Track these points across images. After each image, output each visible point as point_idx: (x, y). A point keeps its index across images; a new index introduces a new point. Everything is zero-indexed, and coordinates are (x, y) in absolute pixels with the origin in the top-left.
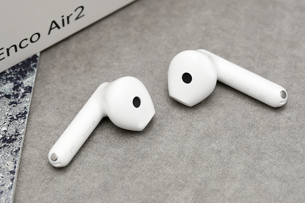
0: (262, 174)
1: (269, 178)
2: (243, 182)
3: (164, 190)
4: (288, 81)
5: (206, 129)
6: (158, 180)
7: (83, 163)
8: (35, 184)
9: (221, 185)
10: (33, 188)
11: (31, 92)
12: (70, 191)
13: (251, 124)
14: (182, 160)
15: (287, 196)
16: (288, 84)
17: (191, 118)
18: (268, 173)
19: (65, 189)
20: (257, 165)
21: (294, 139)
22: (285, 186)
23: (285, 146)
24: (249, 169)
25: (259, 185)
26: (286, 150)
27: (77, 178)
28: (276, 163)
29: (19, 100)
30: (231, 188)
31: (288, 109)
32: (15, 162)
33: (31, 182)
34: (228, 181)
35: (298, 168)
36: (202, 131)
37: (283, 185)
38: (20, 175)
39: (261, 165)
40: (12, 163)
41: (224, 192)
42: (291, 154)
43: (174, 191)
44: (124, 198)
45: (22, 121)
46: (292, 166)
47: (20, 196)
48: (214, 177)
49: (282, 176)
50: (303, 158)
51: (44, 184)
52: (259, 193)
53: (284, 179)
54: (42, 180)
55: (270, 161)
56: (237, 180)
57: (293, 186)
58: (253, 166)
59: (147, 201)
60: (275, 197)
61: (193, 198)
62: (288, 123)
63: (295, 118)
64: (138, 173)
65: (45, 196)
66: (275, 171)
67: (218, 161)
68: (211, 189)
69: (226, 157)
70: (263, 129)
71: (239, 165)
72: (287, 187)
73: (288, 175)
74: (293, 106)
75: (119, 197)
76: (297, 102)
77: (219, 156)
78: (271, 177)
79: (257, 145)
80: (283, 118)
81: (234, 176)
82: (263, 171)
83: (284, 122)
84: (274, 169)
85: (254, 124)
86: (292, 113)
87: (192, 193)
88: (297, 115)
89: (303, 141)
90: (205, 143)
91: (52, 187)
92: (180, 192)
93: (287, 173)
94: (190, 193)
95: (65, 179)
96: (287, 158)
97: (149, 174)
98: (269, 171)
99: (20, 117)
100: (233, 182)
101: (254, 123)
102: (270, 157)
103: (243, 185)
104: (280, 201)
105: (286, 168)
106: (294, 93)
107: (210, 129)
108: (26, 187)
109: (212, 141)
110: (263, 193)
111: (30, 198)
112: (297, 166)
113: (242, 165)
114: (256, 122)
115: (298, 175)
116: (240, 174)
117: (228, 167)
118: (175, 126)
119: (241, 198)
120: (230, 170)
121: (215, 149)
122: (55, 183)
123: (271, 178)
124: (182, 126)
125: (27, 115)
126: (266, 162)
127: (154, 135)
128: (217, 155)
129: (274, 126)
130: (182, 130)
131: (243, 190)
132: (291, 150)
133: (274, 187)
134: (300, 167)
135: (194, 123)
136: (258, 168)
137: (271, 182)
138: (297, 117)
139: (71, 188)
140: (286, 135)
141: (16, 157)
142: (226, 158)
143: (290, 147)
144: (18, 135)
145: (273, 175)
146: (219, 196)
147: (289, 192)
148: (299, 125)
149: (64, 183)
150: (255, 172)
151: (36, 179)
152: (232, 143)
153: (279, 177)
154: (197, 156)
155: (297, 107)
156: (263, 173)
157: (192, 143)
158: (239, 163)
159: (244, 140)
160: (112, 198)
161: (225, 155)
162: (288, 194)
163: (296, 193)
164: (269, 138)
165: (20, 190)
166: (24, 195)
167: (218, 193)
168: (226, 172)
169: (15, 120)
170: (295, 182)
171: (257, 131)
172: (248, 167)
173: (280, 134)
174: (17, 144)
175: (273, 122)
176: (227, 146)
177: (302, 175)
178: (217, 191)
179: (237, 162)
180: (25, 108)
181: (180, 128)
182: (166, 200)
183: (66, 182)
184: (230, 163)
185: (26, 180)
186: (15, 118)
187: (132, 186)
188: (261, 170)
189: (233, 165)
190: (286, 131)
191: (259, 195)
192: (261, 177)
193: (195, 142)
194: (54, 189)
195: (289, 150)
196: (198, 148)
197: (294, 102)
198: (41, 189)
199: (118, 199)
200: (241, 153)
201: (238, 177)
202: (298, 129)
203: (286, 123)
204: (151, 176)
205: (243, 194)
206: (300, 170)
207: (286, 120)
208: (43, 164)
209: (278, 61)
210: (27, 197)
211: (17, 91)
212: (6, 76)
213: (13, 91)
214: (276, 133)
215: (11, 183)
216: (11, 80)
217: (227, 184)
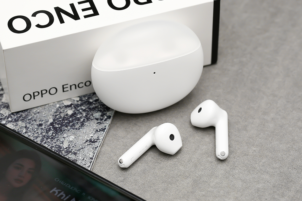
2: (222, 180)
11: (110, 118)
14: (189, 164)
29: (103, 122)
30: (214, 182)
32: (94, 153)
36: (204, 151)
38: (98, 159)
40: (92, 153)
45: (102, 133)
54: (110, 163)
63: (258, 151)
83: (251, 152)
99: (101, 130)
106: (260, 138)
108: (100, 165)
119: (219, 188)
120: (215, 172)
122: (116, 166)
124: (193, 147)
125: (106, 130)
126: (237, 171)
144: (99, 139)
156: (234, 176)
158: (221, 170)
168: (213, 173)
169: (99, 131)
174: (96, 144)
180: (105, 126)
186: (99, 130)
194: (115, 168)
208: (112, 155)
211: (103, 117)
212: (98, 108)
213: (100, 117)
214: (245, 157)
215: (90, 164)
216: (100, 111)
217: (212, 179)
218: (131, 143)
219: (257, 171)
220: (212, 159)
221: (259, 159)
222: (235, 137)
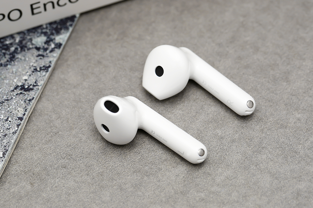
0: (256, 167)
1: (263, 172)
2: (237, 171)
3: (159, 164)
4: (308, 84)
5: (215, 114)
6: (156, 154)
7: (90, 124)
8: (40, 135)
9: (214, 169)
10: (37, 138)
11: (60, 48)
12: (70, 148)
13: (260, 118)
15: (275, 193)
16: (308, 87)
17: (204, 101)
18: (263, 167)
19: (66, 145)
20: (255, 158)
21: (297, 140)
22: (276, 183)
23: (287, 144)
24: (246, 160)
25: (250, 177)
26: (287, 149)
27: (80, 137)
28: (273, 159)
29: (47, 54)
30: (223, 175)
31: (301, 110)
32: (26, 110)
33: (37, 133)
34: (221, 168)
35: (294, 168)
36: (211, 116)
37: (274, 181)
38: (29, 124)
39: (259, 159)
40: (22, 110)
41: (216, 177)
42: (290, 154)
43: (167, 167)
44: (119, 164)
45: (44, 73)
46: (289, 165)
47: (23, 143)
48: (210, 161)
49: (276, 172)
50: (301, 160)
51: (48, 136)
52: (248, 185)
53: (277, 176)
54: (48, 132)
55: (268, 156)
56: (231, 168)
57: (283, 184)
58: (251, 158)
59: (139, 171)
60: (263, 191)
61: (183, 177)
62: (297, 124)
63: (305, 120)
64: (138, 143)
65: (46, 147)
66: (271, 166)
67: (218, 147)
68: (203, 172)
69: (227, 144)
70: (270, 124)
71: (237, 154)
72: (277, 184)
73: (282, 173)
74: (306, 109)
75: (115, 162)
76: (311, 105)
77: (220, 142)
78: (265, 171)
79: (260, 139)
80: (293, 118)
81: (230, 164)
82: (258, 164)
83: (293, 122)
84: (270, 165)
85: (263, 119)
86: (303, 115)
87: (184, 172)
88: (307, 117)
89: (306, 143)
90: (210, 127)
91: (55, 141)
92: (173, 168)
93: (282, 171)
94: (182, 171)
95: (69, 136)
96: (286, 156)
97: (148, 147)
98: (265, 165)
99: (43, 69)
100: (226, 169)
101: (263, 117)
102: (269, 153)
103: (235, 174)
104: (267, 196)
105: (282, 166)
106: (311, 96)
107: (219, 115)
108: (31, 136)
109: (217, 126)
110: (252, 185)
111: (32, 147)
112: (293, 166)
113: (240, 154)
114: (265, 117)
115: (292, 174)
116: (235, 163)
117: (226, 155)
118: (186, 106)
119: (230, 186)
120: (227, 157)
121: (219, 135)
122: (58, 137)
123: (264, 173)
124: (193, 107)
125: (50, 69)
126: (264, 157)
127: (164, 110)
128: (219, 141)
129: (282, 124)
130: (192, 111)
131: (234, 178)
132: (292, 149)
133: (264, 182)
134: (296, 168)
135: (206, 106)
136: (255, 160)
137: (263, 176)
138: (307, 119)
139: (73, 145)
140: (291, 135)
141: (28, 105)
142: (227, 146)
143: (291, 147)
144: (37, 85)
145: (267, 170)
146: (209, 179)
147: (278, 189)
148: (307, 127)
149: (67, 138)
150: (251, 164)
151: (42, 131)
152: (237, 133)
153: (272, 173)
154: (199, 138)
155: (309, 111)
156: (258, 166)
157: (198, 125)
158: (237, 153)
159: (249, 131)
160: (107, 162)
161: (226, 142)
162: (276, 190)
163: (285, 191)
164: (273, 134)
165: (25, 137)
166: (27, 144)
167: (209, 177)
168: (223, 158)
169: (38, 71)
170: (287, 181)
171: (264, 125)
172: (245, 158)
173: (286, 133)
174: (32, 94)
175: (283, 120)
176: (231, 134)
177: (296, 176)
178: (209, 175)
179: (236, 151)
180: (50, 62)
181: (191, 109)
182: (157, 173)
183: (69, 139)
184: (229, 151)
185: (33, 130)
186: (38, 69)
187: (130, 154)
188: (257, 163)
189: (231, 153)
190: (292, 131)
191: (248, 186)
192: (255, 169)
193: (201, 124)
194: (56, 143)
195: (289, 149)
196: (202, 131)
197: (308, 105)
198: (44, 140)
199: (113, 164)
200: (242, 143)
201: (233, 165)
202: (304, 131)
203: (294, 123)
204: (150, 148)
205: (233, 182)
206: (295, 170)
207: (295, 120)
208: (53, 118)
209: (304, 64)
210: (29, 145)
211: (48, 45)
212: (42, 29)
213: (43, 45)
214: (282, 130)
215: (16, 128)
216: (45, 34)
217: (220, 170)
218: (88, 97)
219: (300, 157)
220: (223, 132)
221: (305, 136)
222: (268, 92)
